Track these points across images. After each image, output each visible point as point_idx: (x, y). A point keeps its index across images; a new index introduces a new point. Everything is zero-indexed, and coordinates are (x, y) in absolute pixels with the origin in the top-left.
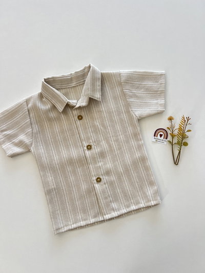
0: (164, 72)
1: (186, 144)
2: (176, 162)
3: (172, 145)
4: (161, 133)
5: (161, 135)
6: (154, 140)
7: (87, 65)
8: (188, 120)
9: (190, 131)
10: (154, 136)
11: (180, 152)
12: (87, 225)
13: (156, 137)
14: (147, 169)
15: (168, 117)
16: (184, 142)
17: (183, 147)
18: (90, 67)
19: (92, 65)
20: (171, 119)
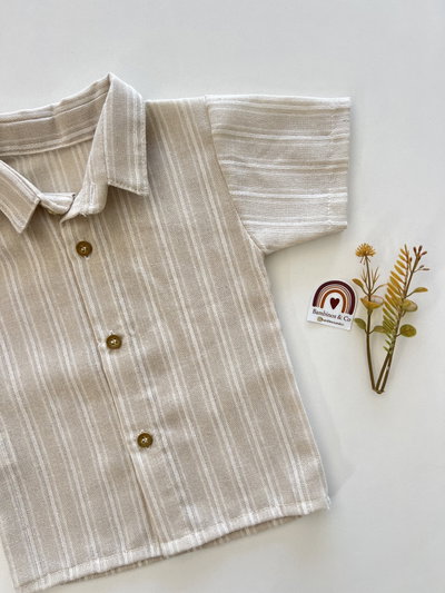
0: (347, 99)
1: (409, 331)
2: (378, 386)
3: (368, 333)
4: (336, 296)
5: (334, 303)
6: (314, 318)
7: (100, 80)
8: (418, 259)
9: (424, 290)
10: (314, 304)
11: (389, 357)
12: (115, 570)
13: (318, 309)
14: (290, 405)
15: (356, 244)
16: (404, 327)
17: (400, 338)
18: (108, 83)
19: (114, 78)
20: (365, 253)
